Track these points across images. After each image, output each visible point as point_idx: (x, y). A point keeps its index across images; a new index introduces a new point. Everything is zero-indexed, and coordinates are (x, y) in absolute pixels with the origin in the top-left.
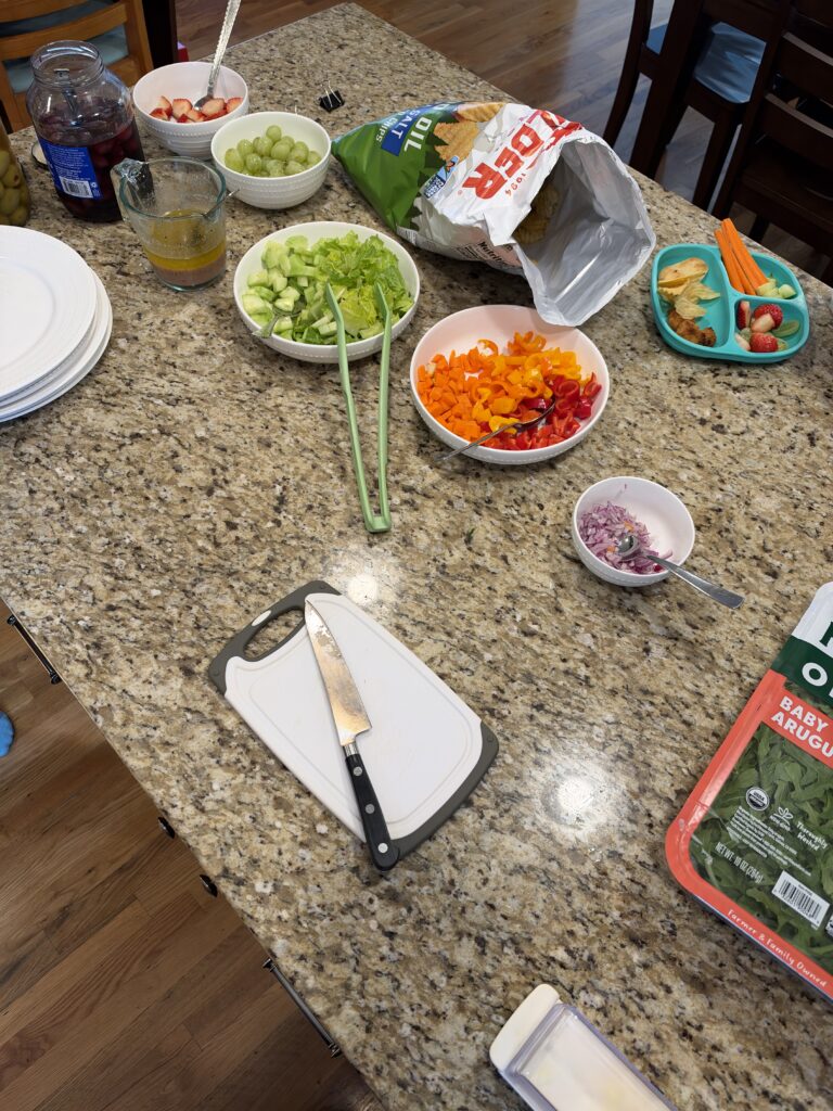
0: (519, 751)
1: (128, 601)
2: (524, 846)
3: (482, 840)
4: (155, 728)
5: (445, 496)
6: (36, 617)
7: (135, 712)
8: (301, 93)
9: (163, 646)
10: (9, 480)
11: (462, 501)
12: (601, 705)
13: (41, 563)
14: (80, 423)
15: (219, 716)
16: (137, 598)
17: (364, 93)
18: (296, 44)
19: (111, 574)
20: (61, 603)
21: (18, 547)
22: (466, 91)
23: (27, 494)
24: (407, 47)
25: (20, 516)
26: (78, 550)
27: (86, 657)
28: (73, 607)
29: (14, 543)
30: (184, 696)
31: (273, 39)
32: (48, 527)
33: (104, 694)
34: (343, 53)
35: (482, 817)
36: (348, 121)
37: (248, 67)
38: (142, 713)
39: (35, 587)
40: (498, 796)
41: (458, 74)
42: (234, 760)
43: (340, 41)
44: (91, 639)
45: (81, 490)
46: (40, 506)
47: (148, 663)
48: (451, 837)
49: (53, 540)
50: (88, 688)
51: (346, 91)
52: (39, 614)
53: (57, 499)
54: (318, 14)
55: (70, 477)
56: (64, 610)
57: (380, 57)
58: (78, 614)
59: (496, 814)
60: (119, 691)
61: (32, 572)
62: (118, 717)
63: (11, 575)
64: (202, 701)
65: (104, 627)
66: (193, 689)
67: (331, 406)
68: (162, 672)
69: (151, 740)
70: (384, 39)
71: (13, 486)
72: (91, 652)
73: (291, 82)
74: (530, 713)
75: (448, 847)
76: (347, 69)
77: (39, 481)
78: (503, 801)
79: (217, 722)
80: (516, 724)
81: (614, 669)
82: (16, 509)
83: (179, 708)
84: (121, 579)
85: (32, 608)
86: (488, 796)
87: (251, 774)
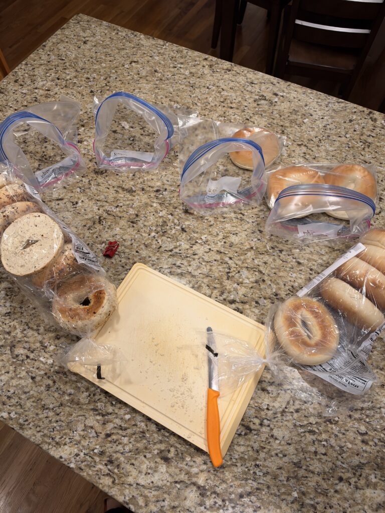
0: (352, 438)
1: (115, 427)
2: (376, 492)
3: (356, 498)
4: (164, 501)
5: (253, 299)
6: (71, 456)
7: (149, 495)
8: (75, 77)
9: (146, 448)
10: (16, 375)
11: (262, 299)
12: (379, 395)
13: (57, 421)
14: (41, 325)
15: (194, 480)
16: (119, 424)
17: (110, 67)
18: (60, 47)
19: (99, 414)
20: (79, 442)
21: (41, 416)
22: (162, 51)
23: (31, 381)
24: (120, 33)
25: (33, 396)
26: (75, 406)
27: (107, 471)
28: (87, 443)
29: (37, 414)
30: (170, 475)
31: (46, 48)
32: (51, 397)
33: (127, 491)
34: (88, 46)
35: (350, 484)
36: (108, 88)
37: (40, 69)
38: (152, 494)
39: (61, 438)
40: (353, 469)
41: (154, 42)
42: (213, 503)
43: (83, 39)
44: (106, 459)
45: (60, 367)
46: (41, 386)
47: (142, 463)
48: (340, 502)
49: (58, 404)
50: (117, 490)
51: (99, 69)
52: (70, 454)
53: (49, 377)
54: (65, 26)
55: (50, 361)
56: (83, 446)
57: (108, 43)
58: (92, 446)
59: (356, 479)
60: (135, 485)
61: (55, 429)
62: (141, 502)
63: (44, 435)
64: (181, 474)
65: (110, 448)
66: (173, 469)
67: (172, 266)
68: (153, 465)
69: (165, 509)
70: (106, 32)
71: (20, 378)
72: (109, 467)
73: (67, 71)
74: (349, 414)
75: (341, 509)
76: (94, 55)
77: (34, 370)
78: (357, 471)
79: (194, 484)
80: (345, 424)
81: (377, 372)
82: (29, 392)
83: (171, 483)
84: (106, 415)
85: (65, 452)
86: (348, 471)
87: (225, 508)
